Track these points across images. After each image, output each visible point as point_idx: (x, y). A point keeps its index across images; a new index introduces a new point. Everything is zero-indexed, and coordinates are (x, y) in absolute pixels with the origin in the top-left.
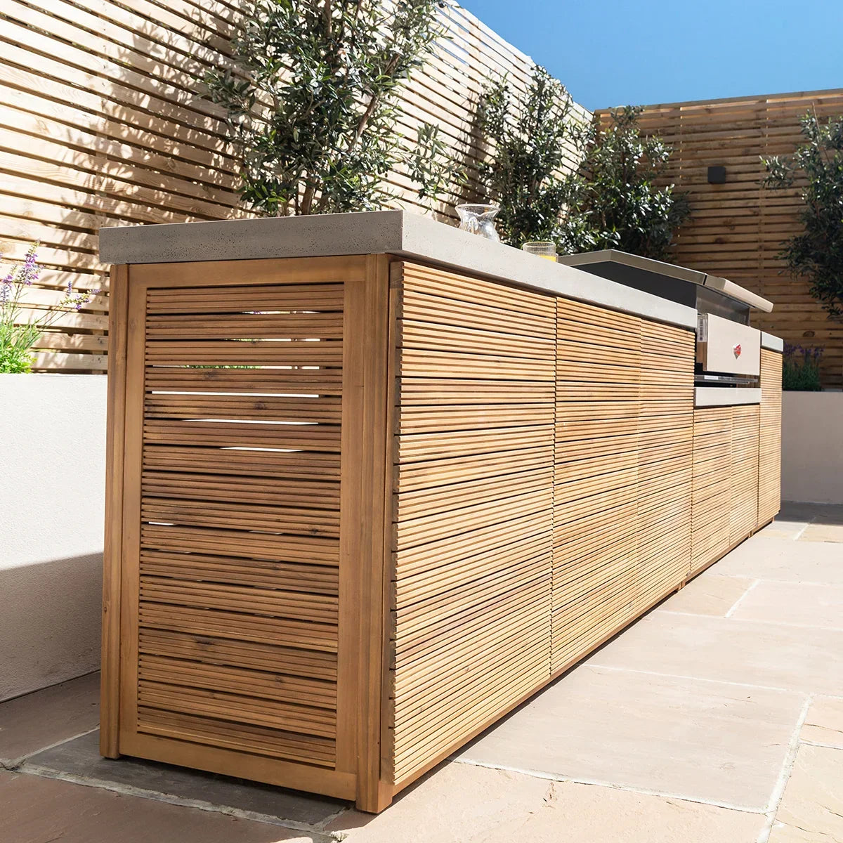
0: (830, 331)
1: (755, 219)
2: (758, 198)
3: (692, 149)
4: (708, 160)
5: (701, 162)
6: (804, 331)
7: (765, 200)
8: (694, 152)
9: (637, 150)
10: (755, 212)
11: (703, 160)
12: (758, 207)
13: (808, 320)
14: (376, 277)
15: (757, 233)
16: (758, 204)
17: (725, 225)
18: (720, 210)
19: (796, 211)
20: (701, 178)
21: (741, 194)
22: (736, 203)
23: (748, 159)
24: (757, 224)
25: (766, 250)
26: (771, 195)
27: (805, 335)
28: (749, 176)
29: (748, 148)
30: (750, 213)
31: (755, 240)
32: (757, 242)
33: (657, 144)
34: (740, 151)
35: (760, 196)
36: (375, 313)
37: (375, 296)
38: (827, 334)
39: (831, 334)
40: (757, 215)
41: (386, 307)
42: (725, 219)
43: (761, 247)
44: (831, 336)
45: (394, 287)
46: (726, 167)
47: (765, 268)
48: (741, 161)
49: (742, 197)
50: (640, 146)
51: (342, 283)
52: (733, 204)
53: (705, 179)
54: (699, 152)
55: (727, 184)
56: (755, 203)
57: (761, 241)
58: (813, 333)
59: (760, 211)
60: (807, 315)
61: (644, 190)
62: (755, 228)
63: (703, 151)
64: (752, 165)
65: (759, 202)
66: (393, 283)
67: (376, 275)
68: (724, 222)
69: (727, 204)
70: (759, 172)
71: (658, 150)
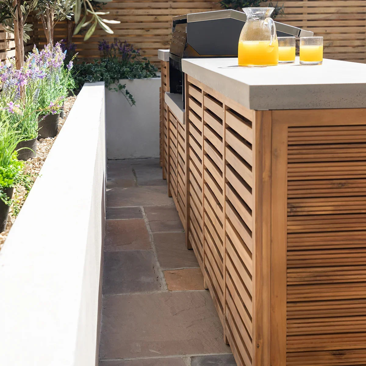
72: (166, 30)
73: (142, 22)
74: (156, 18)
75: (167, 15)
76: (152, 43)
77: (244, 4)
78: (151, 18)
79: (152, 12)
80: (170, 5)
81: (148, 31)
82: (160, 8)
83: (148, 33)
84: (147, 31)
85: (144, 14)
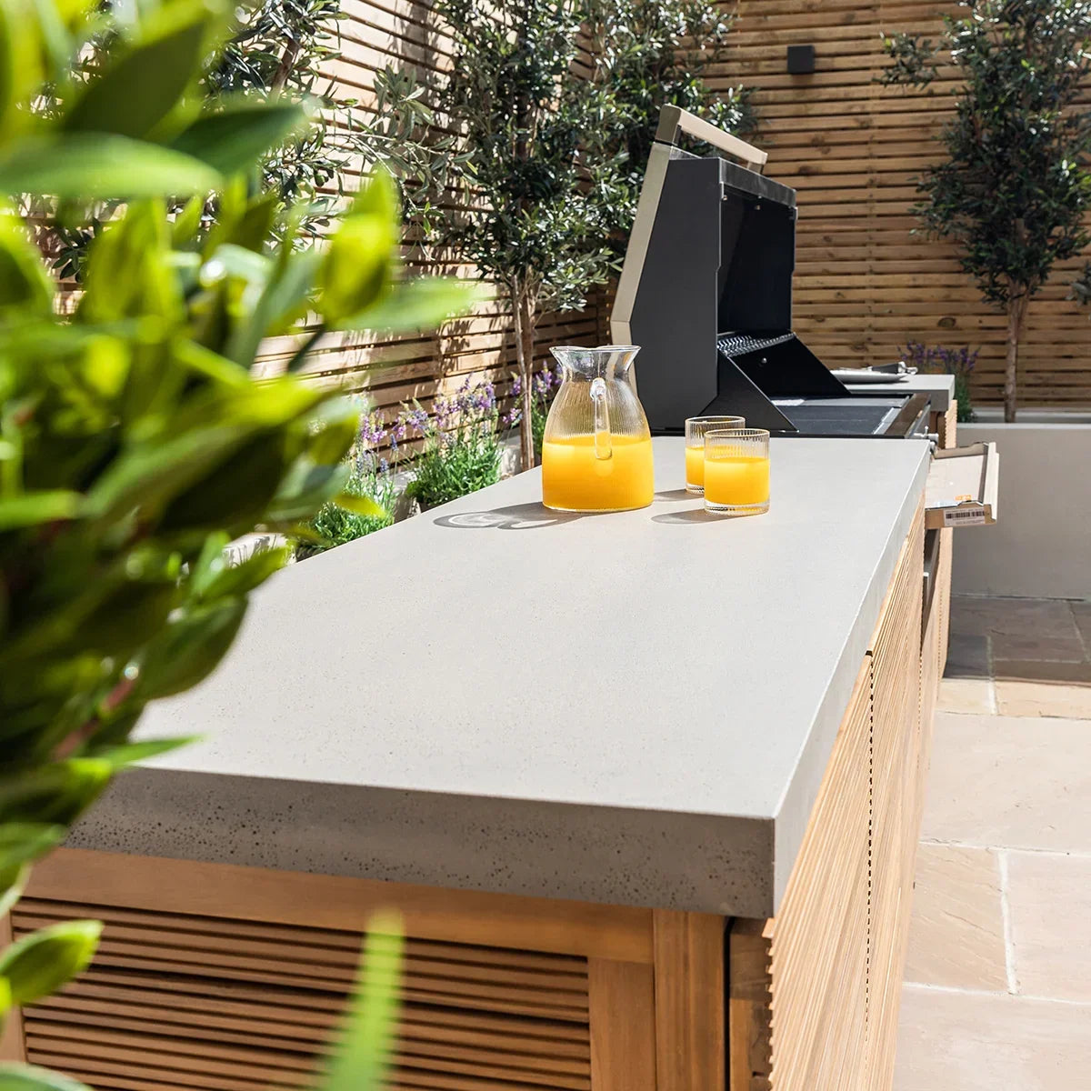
0: (980, 318)
1: (863, 135)
2: (867, 99)
3: (758, 14)
4: (784, 31)
5: (774, 35)
6: (941, 317)
7: (878, 101)
8: (762, 18)
9: (677, 23)
10: (863, 123)
11: (778, 32)
12: (867, 113)
13: (948, 300)
14: (686, 965)
15: (865, 158)
16: (869, 109)
17: (815, 144)
18: (805, 119)
19: (928, 121)
20: (774, 63)
21: (841, 92)
22: (832, 107)
23: (852, 30)
24: (866, 143)
25: (881, 186)
26: (888, 94)
27: (941, 323)
28: (854, 62)
29: (851, 12)
30: (853, 124)
31: (864, 169)
32: (865, 172)
33: (706, 8)
34: (837, 16)
35: (870, 95)
36: (686, 1051)
37: (686, 1010)
38: (975, 321)
39: (980, 322)
40: (867, 128)
41: (721, 1042)
42: (813, 134)
43: (872, 181)
44: (981, 325)
45: (742, 996)
46: (815, 45)
47: (879, 216)
48: (840, 35)
49: (842, 96)
50: (682, 15)
51: (584, 959)
52: (827, 108)
53: (782, 65)
54: (770, 18)
55: (817, 75)
56: (863, 107)
57: (872, 172)
58: (954, 321)
59: (871, 120)
60: (944, 292)
61: (690, 94)
62: (862, 151)
63: (777, 17)
64: (858, 42)
65: (870, 106)
66: (737, 985)
67: (686, 957)
68: (814, 140)
69: (817, 108)
70: (868, 53)
71: (708, 19)
72: (858, 320)
73: (810, 303)
74: (839, 294)
75: (864, 288)
76: (830, 347)
77: (1011, 265)
78: (830, 295)
79: (829, 281)
80: (871, 266)
81: (823, 321)
82: (849, 274)
83: (822, 325)
84: (819, 321)
85: (816, 285)
